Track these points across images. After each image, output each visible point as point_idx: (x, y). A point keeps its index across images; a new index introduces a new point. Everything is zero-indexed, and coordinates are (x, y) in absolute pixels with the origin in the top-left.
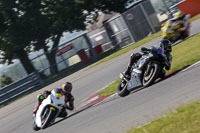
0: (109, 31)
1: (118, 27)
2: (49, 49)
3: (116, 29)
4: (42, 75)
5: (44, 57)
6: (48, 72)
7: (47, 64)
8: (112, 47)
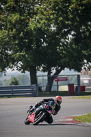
2: (52, 74)
4: (40, 89)
5: (46, 78)
7: (46, 83)
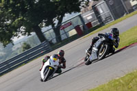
0: (97, 13)
1: (102, 10)
2: (55, 25)
3: (101, 11)
4: (51, 43)
5: (52, 30)
6: (54, 41)
7: (54, 35)
8: (99, 23)
